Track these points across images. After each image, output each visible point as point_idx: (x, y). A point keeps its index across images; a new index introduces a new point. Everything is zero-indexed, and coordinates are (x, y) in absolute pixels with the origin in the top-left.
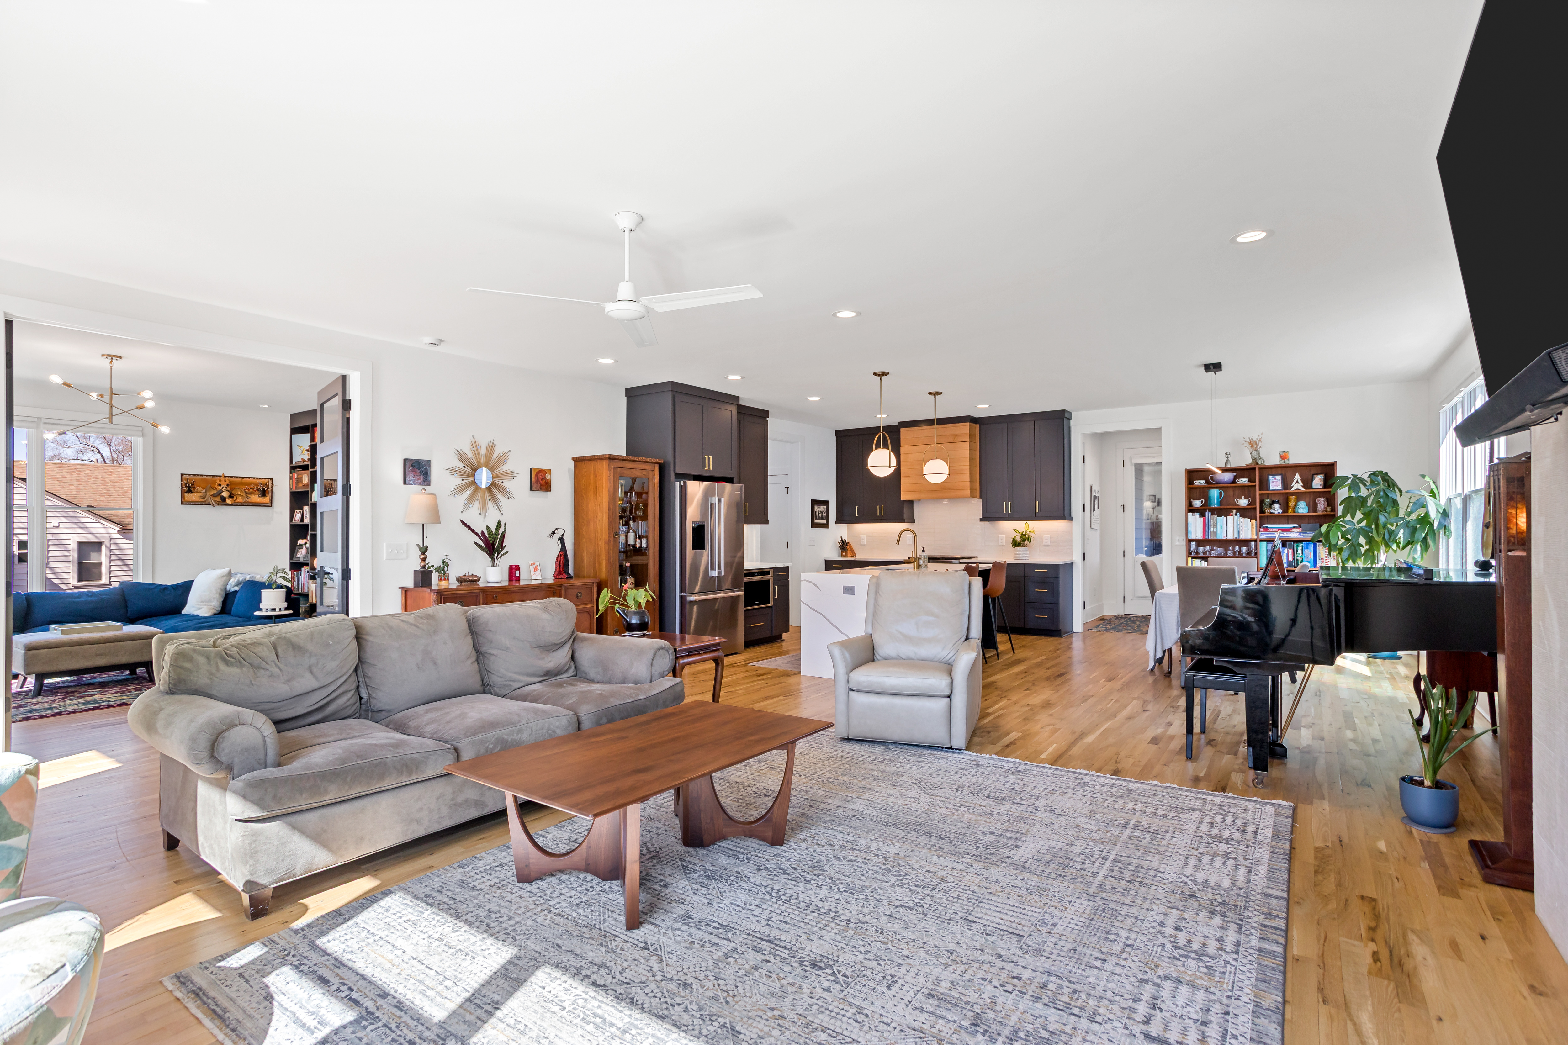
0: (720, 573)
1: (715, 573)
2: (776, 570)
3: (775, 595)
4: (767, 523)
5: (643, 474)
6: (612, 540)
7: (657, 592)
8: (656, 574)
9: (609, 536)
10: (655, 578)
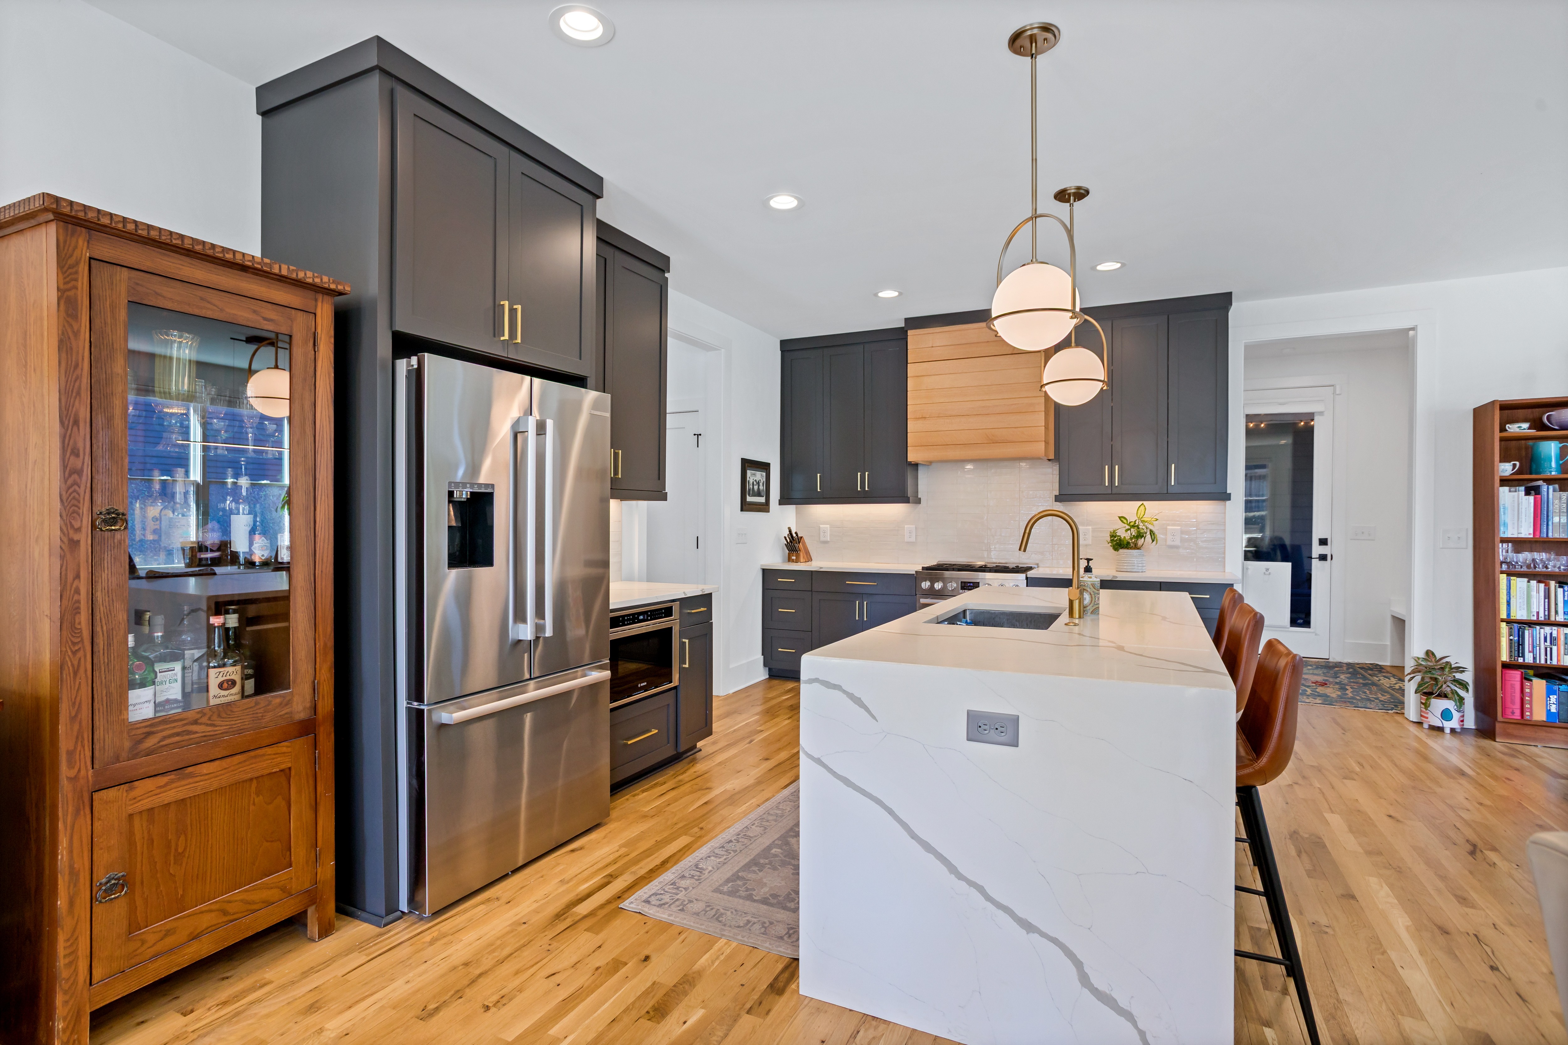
0: (540, 628)
1: (526, 632)
2: (685, 602)
3: (682, 661)
4: (664, 497)
5: (265, 319)
6: (84, 538)
7: (329, 702)
8: (325, 645)
9: (77, 525)
10: (318, 660)
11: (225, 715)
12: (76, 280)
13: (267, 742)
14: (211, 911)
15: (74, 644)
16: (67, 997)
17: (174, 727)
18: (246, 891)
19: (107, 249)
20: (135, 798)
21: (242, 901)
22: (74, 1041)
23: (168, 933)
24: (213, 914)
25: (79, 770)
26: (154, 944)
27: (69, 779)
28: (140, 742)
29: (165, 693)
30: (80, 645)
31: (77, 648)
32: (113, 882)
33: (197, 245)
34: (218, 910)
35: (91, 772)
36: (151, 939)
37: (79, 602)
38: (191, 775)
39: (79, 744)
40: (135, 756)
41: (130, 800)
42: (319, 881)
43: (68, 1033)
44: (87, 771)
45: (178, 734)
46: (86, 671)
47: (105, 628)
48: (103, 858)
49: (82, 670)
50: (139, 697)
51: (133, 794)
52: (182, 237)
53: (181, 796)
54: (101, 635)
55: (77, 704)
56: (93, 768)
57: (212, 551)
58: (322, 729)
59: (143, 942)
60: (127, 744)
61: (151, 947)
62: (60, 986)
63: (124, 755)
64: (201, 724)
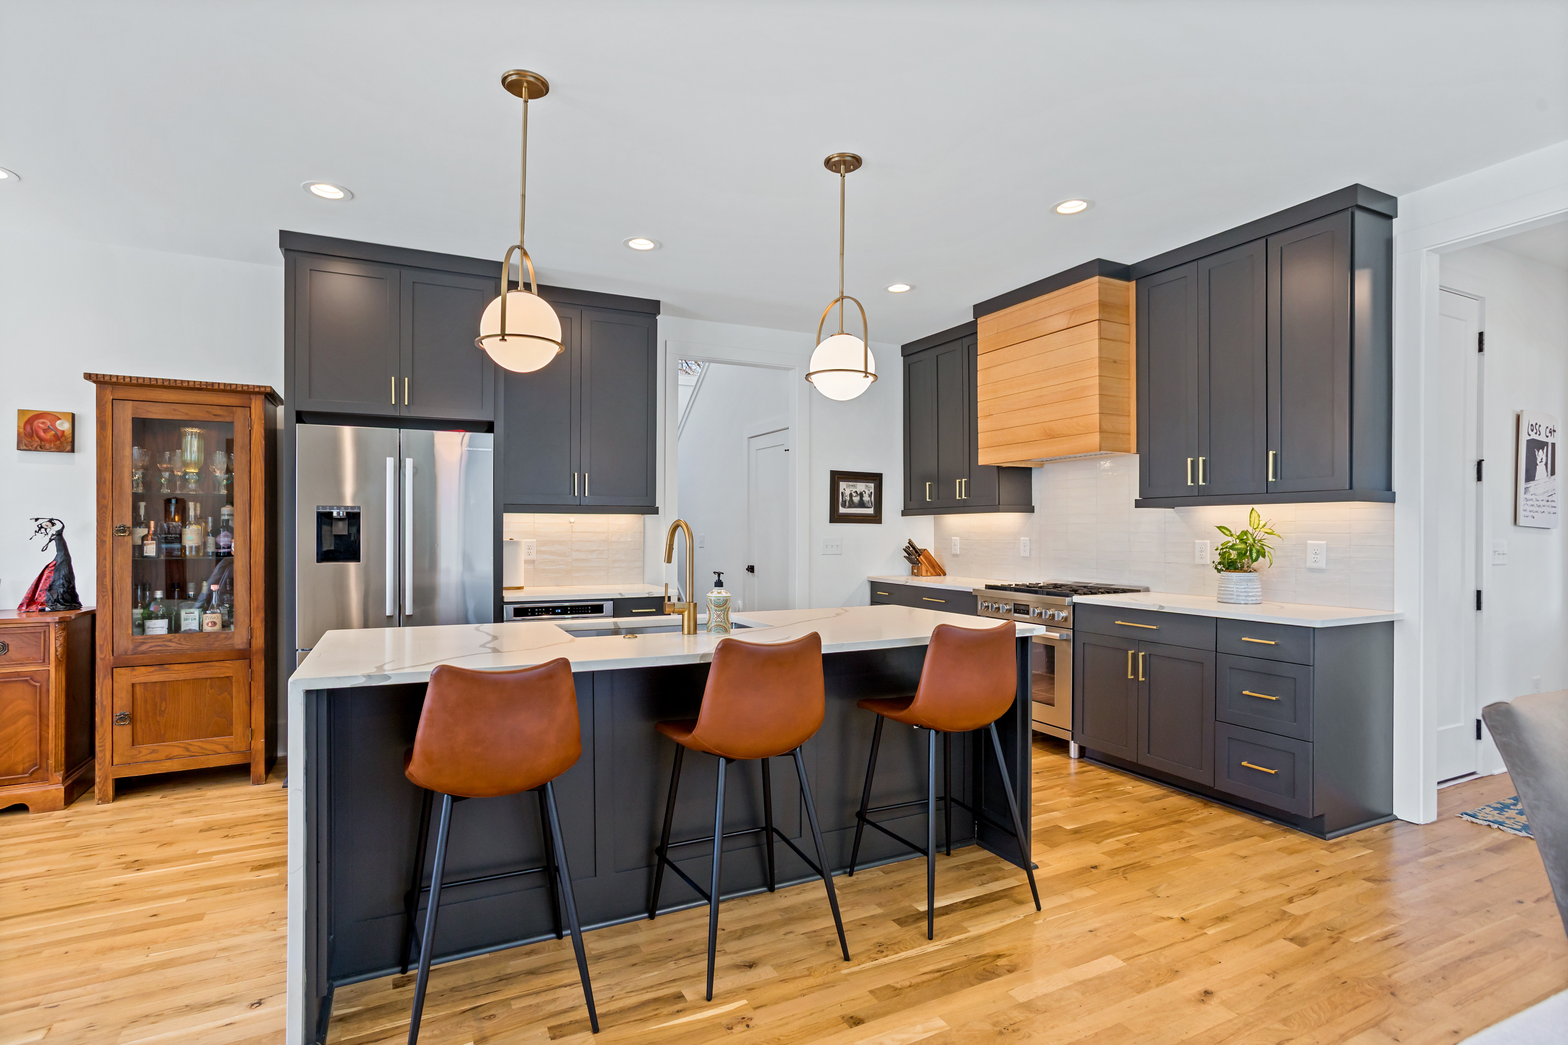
4: (655, 511)
5: (215, 415)
6: (109, 540)
7: (261, 642)
8: (258, 607)
9: (105, 533)
10: (252, 615)
11: (188, 639)
12: (105, 411)
13: (216, 659)
14: (179, 747)
15: (104, 592)
16: (100, 767)
17: (158, 642)
18: (201, 741)
19: (121, 393)
20: (135, 676)
21: (199, 746)
22: (104, 790)
23: (154, 751)
24: (180, 749)
25: (105, 656)
26: (146, 755)
27: (101, 659)
28: (138, 646)
29: (189, 626)
30: (106, 593)
31: (104, 594)
32: (122, 716)
33: (166, 382)
34: (184, 748)
35: (112, 657)
36: (144, 752)
37: (105, 571)
38: (167, 669)
39: (106, 642)
40: (135, 654)
41: (133, 676)
42: (253, 749)
43: (101, 784)
44: (110, 657)
45: (159, 646)
46: (109, 606)
47: (119, 585)
48: (118, 703)
49: (107, 605)
50: (155, 624)
51: (135, 673)
52: (157, 379)
53: (161, 679)
54: (117, 588)
55: (105, 622)
56: (113, 656)
57: (224, 548)
58: (255, 657)
59: (140, 752)
60: (131, 646)
61: (144, 756)
62: (97, 760)
63: (129, 652)
64: (173, 642)
